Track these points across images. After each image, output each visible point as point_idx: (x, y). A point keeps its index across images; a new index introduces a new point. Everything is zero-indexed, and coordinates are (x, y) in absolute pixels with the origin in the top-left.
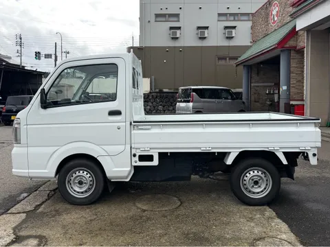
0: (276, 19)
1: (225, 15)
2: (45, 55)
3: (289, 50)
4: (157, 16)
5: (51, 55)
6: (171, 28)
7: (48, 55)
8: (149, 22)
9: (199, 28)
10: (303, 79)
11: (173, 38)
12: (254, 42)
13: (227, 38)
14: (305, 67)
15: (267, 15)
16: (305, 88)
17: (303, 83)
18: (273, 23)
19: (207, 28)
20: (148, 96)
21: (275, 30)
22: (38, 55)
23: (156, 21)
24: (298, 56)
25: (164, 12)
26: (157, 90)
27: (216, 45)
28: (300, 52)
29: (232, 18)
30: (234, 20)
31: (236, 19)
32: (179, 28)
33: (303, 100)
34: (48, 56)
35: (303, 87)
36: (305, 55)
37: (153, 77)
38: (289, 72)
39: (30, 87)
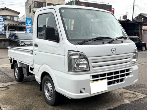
39: (136, 31)
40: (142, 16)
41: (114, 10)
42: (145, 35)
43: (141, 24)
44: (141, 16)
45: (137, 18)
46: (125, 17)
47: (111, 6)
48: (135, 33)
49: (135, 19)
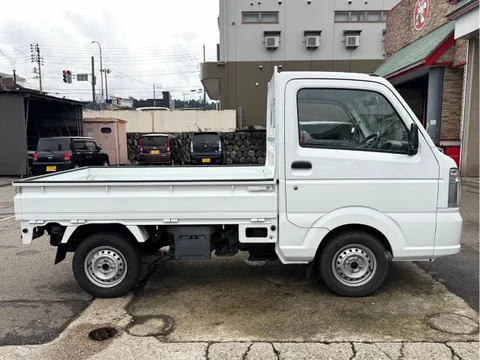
0: (423, 20)
1: (345, 13)
2: (78, 76)
3: (442, 67)
4: (246, 14)
5: (86, 75)
6: (266, 33)
7: (82, 75)
8: (233, 24)
9: (307, 33)
10: (460, 109)
11: (269, 49)
12: (389, 54)
13: (348, 48)
14: (464, 92)
15: (410, 15)
16: (462, 123)
17: (460, 115)
18: (418, 27)
19: (318, 33)
20: (234, 136)
21: (421, 37)
22: (67, 76)
23: (243, 23)
24: (454, 76)
25: (255, 9)
26: (246, 128)
27: (331, 59)
28: (458, 70)
29: (355, 18)
30: (358, 21)
31: (361, 19)
32: (278, 33)
33: (458, 140)
34: (83, 77)
35: (460, 121)
36: (465, 75)
37: (240, 108)
38: (440, 100)
42: (90, 133)
43: (79, 107)
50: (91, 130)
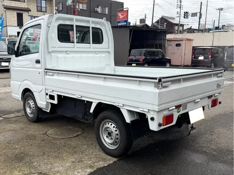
2: (192, 14)
5: (197, 13)
7: (194, 14)
22: (186, 15)
34: (194, 15)
39: (158, 42)
40: (165, 20)
41: (128, 11)
42: (170, 47)
43: (165, 32)
44: (163, 20)
45: (157, 22)
46: (142, 21)
47: (123, 3)
48: (156, 45)
49: (156, 24)
50: (170, 45)
